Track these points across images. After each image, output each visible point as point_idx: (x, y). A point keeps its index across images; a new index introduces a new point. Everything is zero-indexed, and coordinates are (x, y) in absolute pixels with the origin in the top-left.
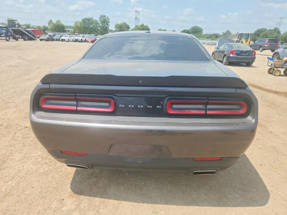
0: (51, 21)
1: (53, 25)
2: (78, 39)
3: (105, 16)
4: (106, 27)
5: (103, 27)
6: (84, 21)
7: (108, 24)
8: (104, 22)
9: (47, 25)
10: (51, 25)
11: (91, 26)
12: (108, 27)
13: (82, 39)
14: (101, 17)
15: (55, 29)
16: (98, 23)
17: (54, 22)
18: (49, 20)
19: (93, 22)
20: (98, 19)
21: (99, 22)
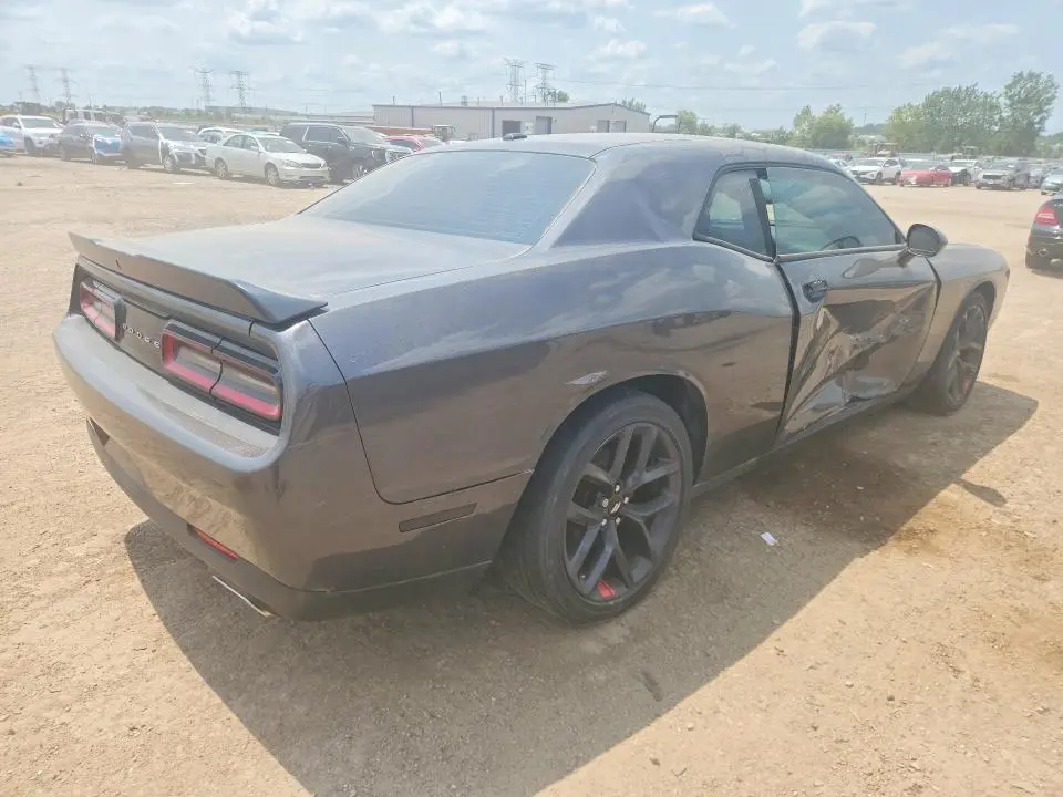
0: (807, 111)
1: (811, 125)
2: (864, 173)
3: (1039, 76)
4: (1031, 124)
5: (1016, 121)
6: (932, 102)
7: (1047, 108)
8: (1026, 101)
9: (789, 128)
10: (805, 126)
11: (961, 121)
12: (1038, 123)
13: (880, 173)
14: (1015, 83)
15: (814, 138)
16: (994, 107)
17: (818, 112)
18: (802, 107)
19: (971, 106)
20: (1001, 89)
21: (1003, 101)
